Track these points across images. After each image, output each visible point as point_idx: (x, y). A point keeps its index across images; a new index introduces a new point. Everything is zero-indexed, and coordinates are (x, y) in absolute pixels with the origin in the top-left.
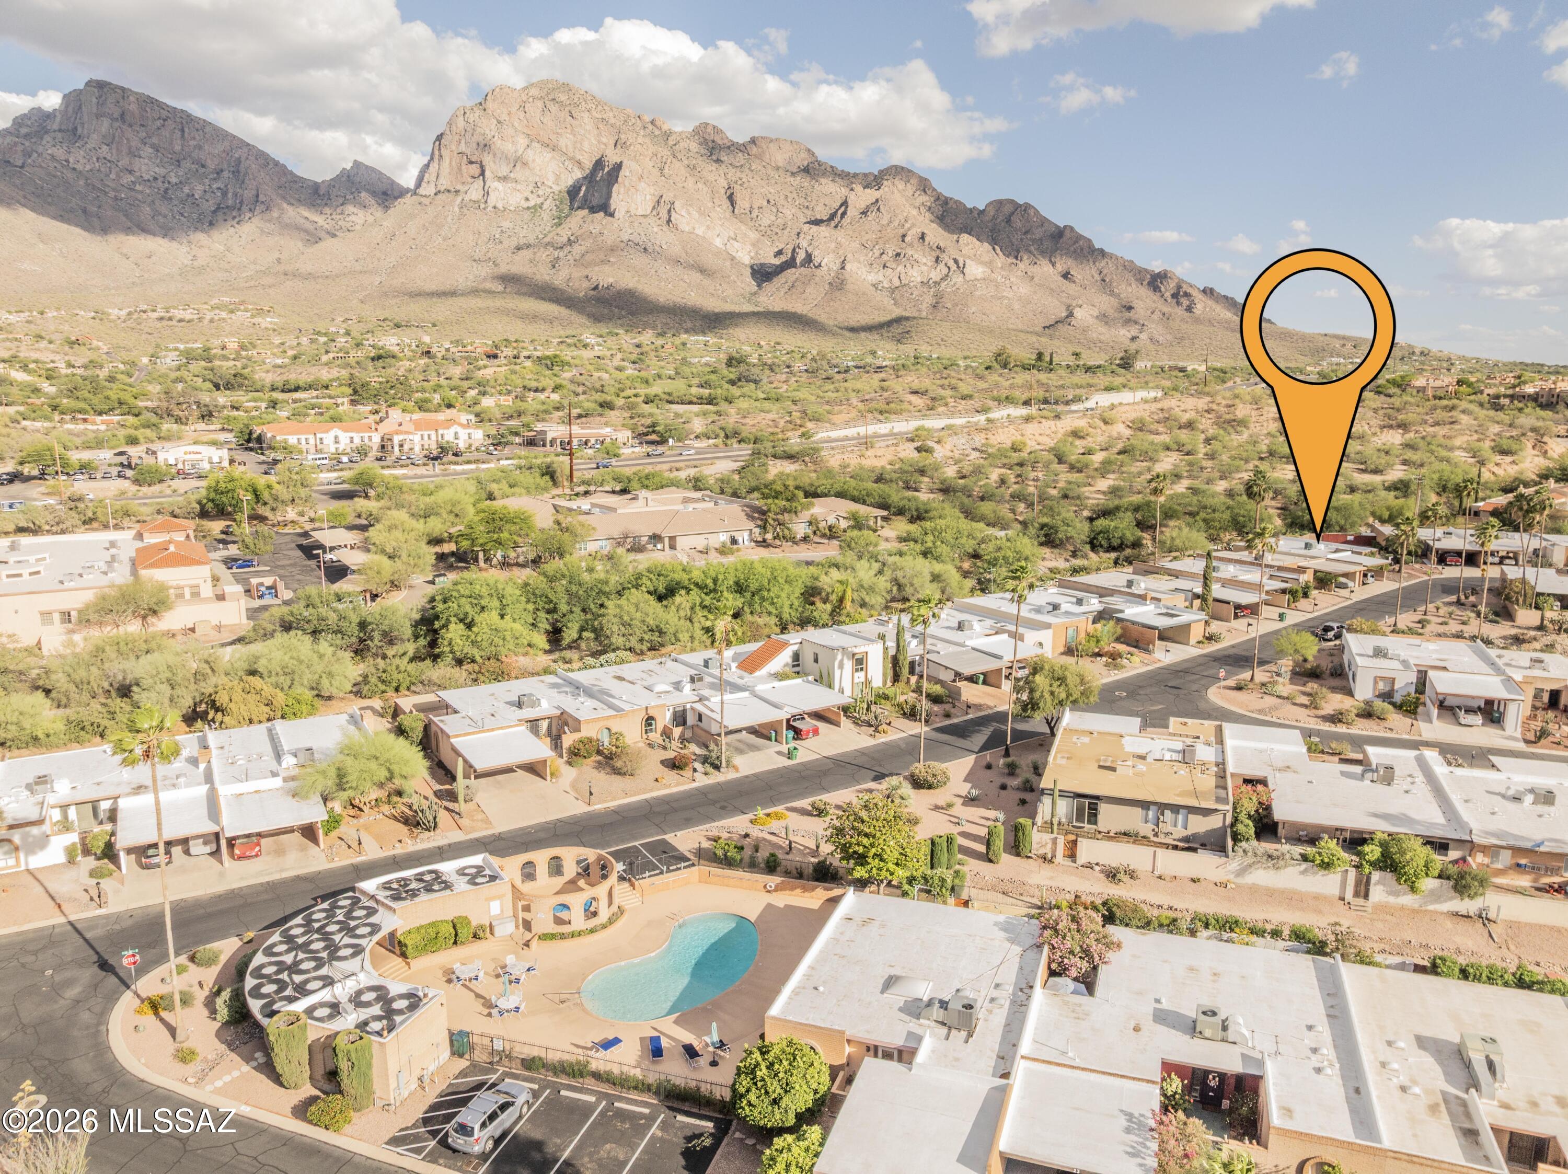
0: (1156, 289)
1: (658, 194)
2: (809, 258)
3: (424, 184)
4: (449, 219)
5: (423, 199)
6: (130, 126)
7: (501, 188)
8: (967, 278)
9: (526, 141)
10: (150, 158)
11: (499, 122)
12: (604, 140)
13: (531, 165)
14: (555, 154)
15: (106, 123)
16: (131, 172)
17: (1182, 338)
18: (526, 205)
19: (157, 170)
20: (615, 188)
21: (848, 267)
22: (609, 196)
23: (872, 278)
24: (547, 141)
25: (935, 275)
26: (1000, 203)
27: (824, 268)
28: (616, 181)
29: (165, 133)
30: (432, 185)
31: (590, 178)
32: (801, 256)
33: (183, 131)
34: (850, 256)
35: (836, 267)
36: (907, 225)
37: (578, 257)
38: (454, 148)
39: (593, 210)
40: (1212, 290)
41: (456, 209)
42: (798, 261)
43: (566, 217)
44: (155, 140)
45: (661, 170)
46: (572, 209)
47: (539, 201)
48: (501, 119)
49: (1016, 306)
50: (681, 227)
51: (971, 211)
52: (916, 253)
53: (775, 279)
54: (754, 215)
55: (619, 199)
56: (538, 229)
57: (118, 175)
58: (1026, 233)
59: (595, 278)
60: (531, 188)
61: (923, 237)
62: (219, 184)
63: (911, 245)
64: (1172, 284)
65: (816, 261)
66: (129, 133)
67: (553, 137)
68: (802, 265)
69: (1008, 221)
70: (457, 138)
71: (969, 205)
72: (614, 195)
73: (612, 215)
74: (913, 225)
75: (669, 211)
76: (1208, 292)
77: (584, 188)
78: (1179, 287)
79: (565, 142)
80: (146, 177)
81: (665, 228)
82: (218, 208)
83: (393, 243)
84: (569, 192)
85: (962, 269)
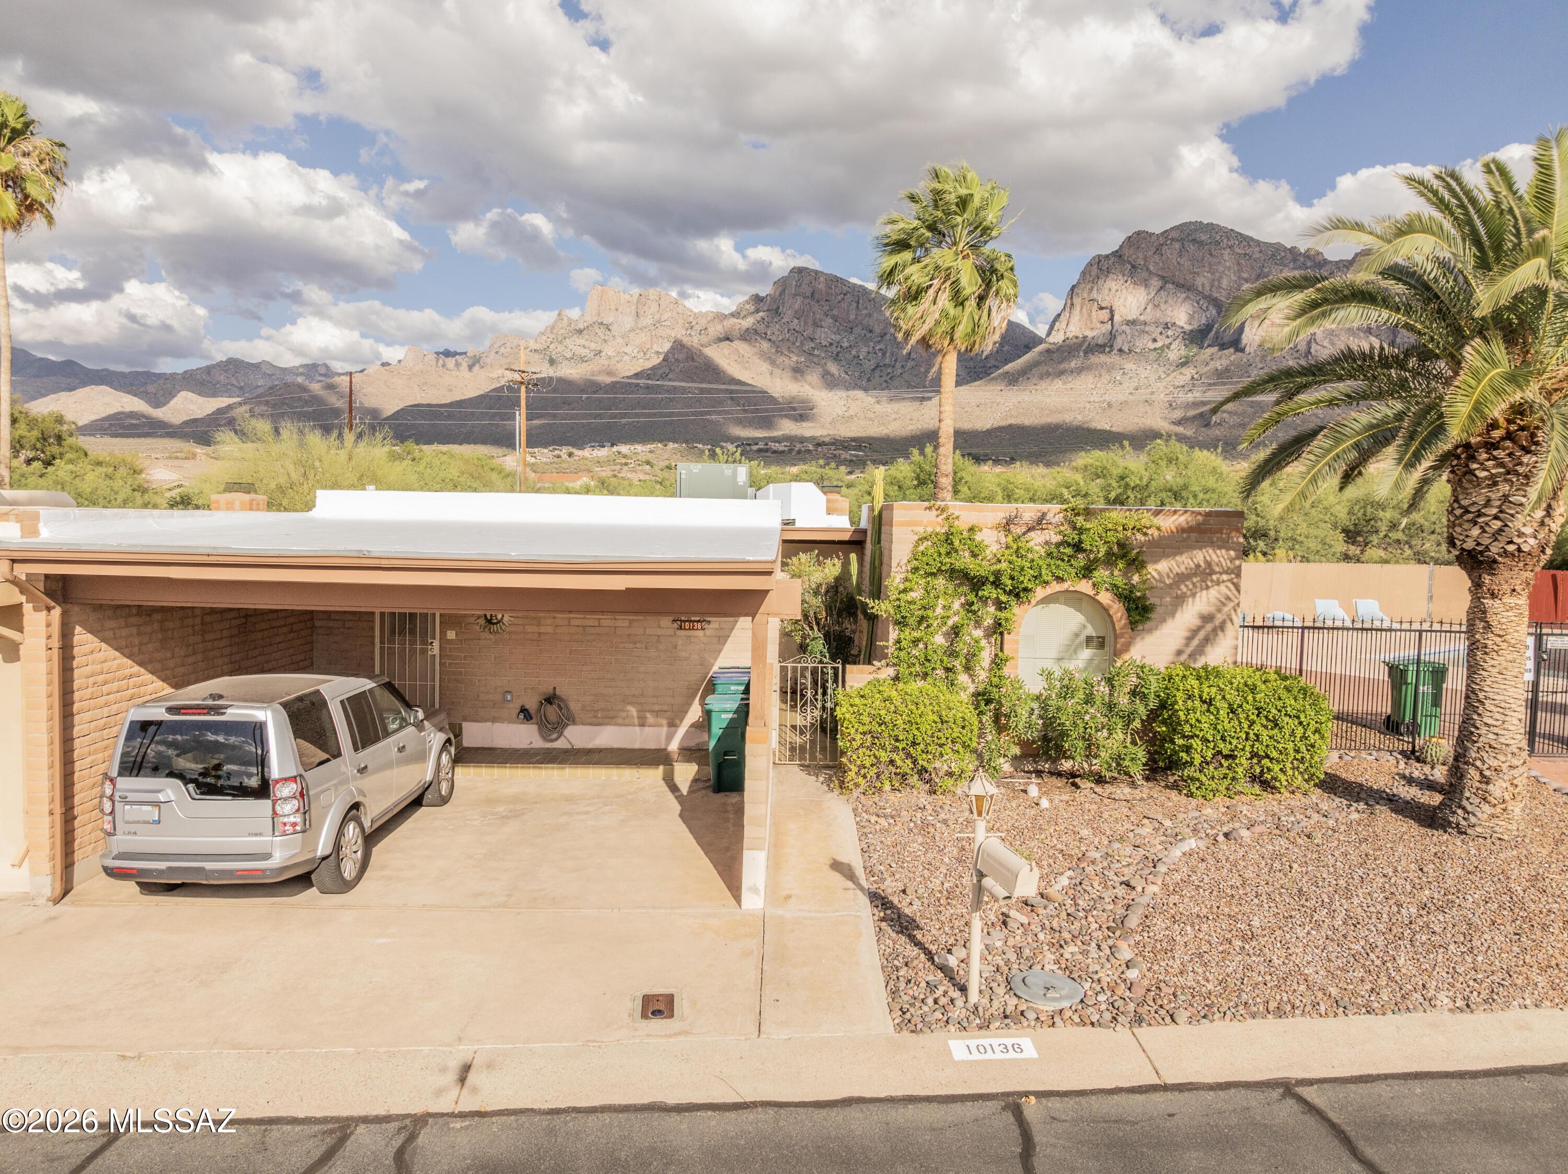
3: (1054, 333)
4: (1075, 365)
5: (1050, 348)
6: (818, 301)
7: (1128, 331)
9: (1160, 283)
10: (829, 327)
11: (1134, 267)
12: (1244, 275)
13: (1163, 307)
14: (1190, 294)
15: (799, 300)
16: (812, 340)
18: (1153, 346)
19: (833, 337)
24: (1182, 281)
29: (844, 305)
30: (1062, 332)
33: (858, 303)
38: (1085, 295)
39: (1223, 347)
41: (1083, 355)
43: (1194, 356)
44: (835, 312)
46: (1201, 347)
47: (1168, 341)
48: (1136, 263)
55: (1252, 334)
56: (1161, 370)
57: (802, 343)
60: (1160, 329)
62: (882, 346)
66: (816, 308)
67: (1189, 277)
70: (1091, 285)
72: (1247, 330)
73: (1241, 350)
75: (1310, 343)
77: (1216, 326)
79: (1202, 281)
80: (824, 343)
82: (878, 366)
83: (1016, 388)
84: (1200, 331)
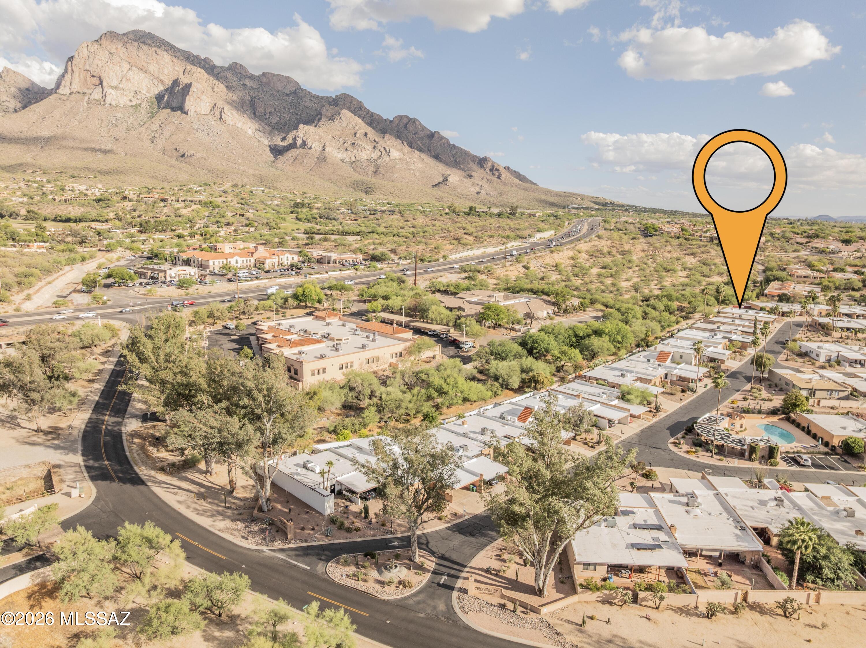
0: (482, 166)
1: (213, 102)
2: (304, 144)
3: (61, 87)
4: (81, 110)
5: (62, 97)
7: (114, 93)
8: (392, 158)
9: (128, 66)
11: (110, 53)
12: (177, 69)
13: (132, 81)
14: (147, 75)
17: (502, 193)
18: (130, 104)
20: (188, 98)
21: (327, 149)
22: (183, 102)
23: (340, 156)
24: (141, 66)
25: (374, 156)
26: (401, 117)
27: (313, 149)
28: (188, 94)
30: (67, 88)
31: (170, 90)
32: (299, 142)
34: (327, 144)
35: (320, 149)
36: (357, 128)
37: (167, 137)
38: (81, 66)
39: (173, 109)
40: (508, 168)
41: (85, 104)
42: (298, 145)
43: (156, 113)
45: (213, 88)
46: (159, 107)
47: (139, 102)
48: (112, 51)
49: (418, 174)
50: (228, 122)
51: (386, 120)
52: (362, 143)
53: (285, 155)
54: (267, 117)
55: (190, 104)
56: (139, 119)
58: (415, 134)
59: (181, 150)
60: (132, 94)
61: (366, 134)
63: (360, 139)
64: (490, 164)
65: (309, 145)
67: (145, 65)
68: (301, 147)
69: (405, 127)
70: (83, 61)
71: (385, 118)
72: (187, 102)
73: (186, 113)
74: (360, 128)
75: (221, 113)
76: (507, 168)
77: (166, 96)
78: (493, 166)
79: (153, 68)
81: (219, 122)
83: (45, 123)
84: (156, 98)
85: (388, 153)
